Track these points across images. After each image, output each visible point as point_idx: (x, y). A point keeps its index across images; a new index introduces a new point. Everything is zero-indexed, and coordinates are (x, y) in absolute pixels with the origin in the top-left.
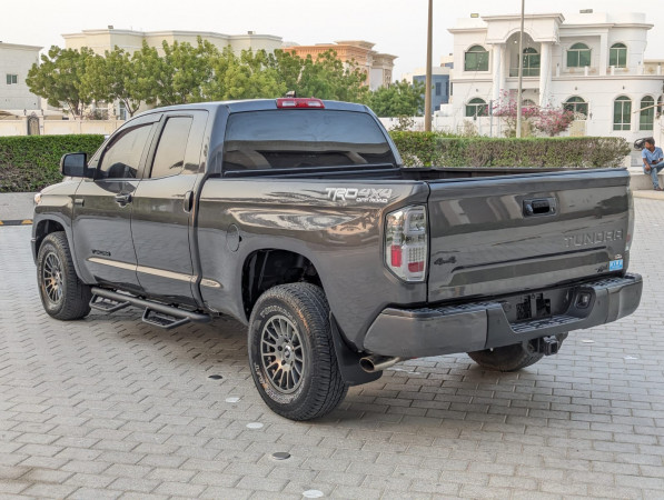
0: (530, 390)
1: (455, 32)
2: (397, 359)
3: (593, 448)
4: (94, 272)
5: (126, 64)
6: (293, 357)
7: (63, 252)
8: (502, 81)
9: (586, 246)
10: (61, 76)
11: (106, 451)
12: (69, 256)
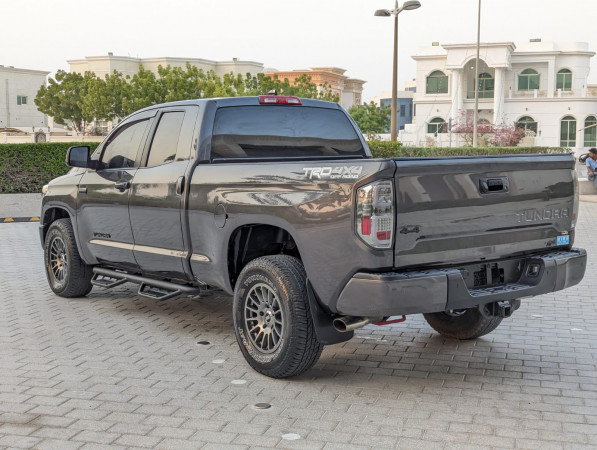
0: (485, 354)
1: (417, 59)
2: (367, 321)
3: (543, 401)
4: (95, 254)
5: (125, 87)
6: (273, 320)
7: (67, 236)
8: (460, 101)
9: (536, 222)
10: (67, 97)
11: (106, 401)
12: (73, 239)
